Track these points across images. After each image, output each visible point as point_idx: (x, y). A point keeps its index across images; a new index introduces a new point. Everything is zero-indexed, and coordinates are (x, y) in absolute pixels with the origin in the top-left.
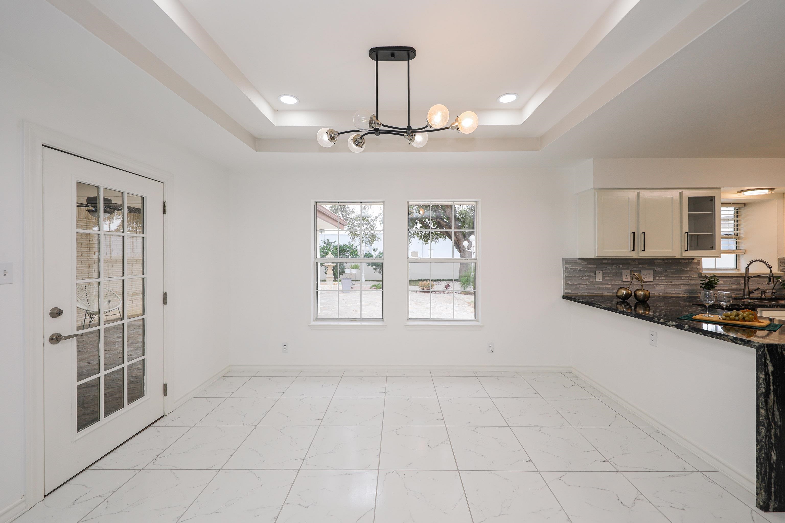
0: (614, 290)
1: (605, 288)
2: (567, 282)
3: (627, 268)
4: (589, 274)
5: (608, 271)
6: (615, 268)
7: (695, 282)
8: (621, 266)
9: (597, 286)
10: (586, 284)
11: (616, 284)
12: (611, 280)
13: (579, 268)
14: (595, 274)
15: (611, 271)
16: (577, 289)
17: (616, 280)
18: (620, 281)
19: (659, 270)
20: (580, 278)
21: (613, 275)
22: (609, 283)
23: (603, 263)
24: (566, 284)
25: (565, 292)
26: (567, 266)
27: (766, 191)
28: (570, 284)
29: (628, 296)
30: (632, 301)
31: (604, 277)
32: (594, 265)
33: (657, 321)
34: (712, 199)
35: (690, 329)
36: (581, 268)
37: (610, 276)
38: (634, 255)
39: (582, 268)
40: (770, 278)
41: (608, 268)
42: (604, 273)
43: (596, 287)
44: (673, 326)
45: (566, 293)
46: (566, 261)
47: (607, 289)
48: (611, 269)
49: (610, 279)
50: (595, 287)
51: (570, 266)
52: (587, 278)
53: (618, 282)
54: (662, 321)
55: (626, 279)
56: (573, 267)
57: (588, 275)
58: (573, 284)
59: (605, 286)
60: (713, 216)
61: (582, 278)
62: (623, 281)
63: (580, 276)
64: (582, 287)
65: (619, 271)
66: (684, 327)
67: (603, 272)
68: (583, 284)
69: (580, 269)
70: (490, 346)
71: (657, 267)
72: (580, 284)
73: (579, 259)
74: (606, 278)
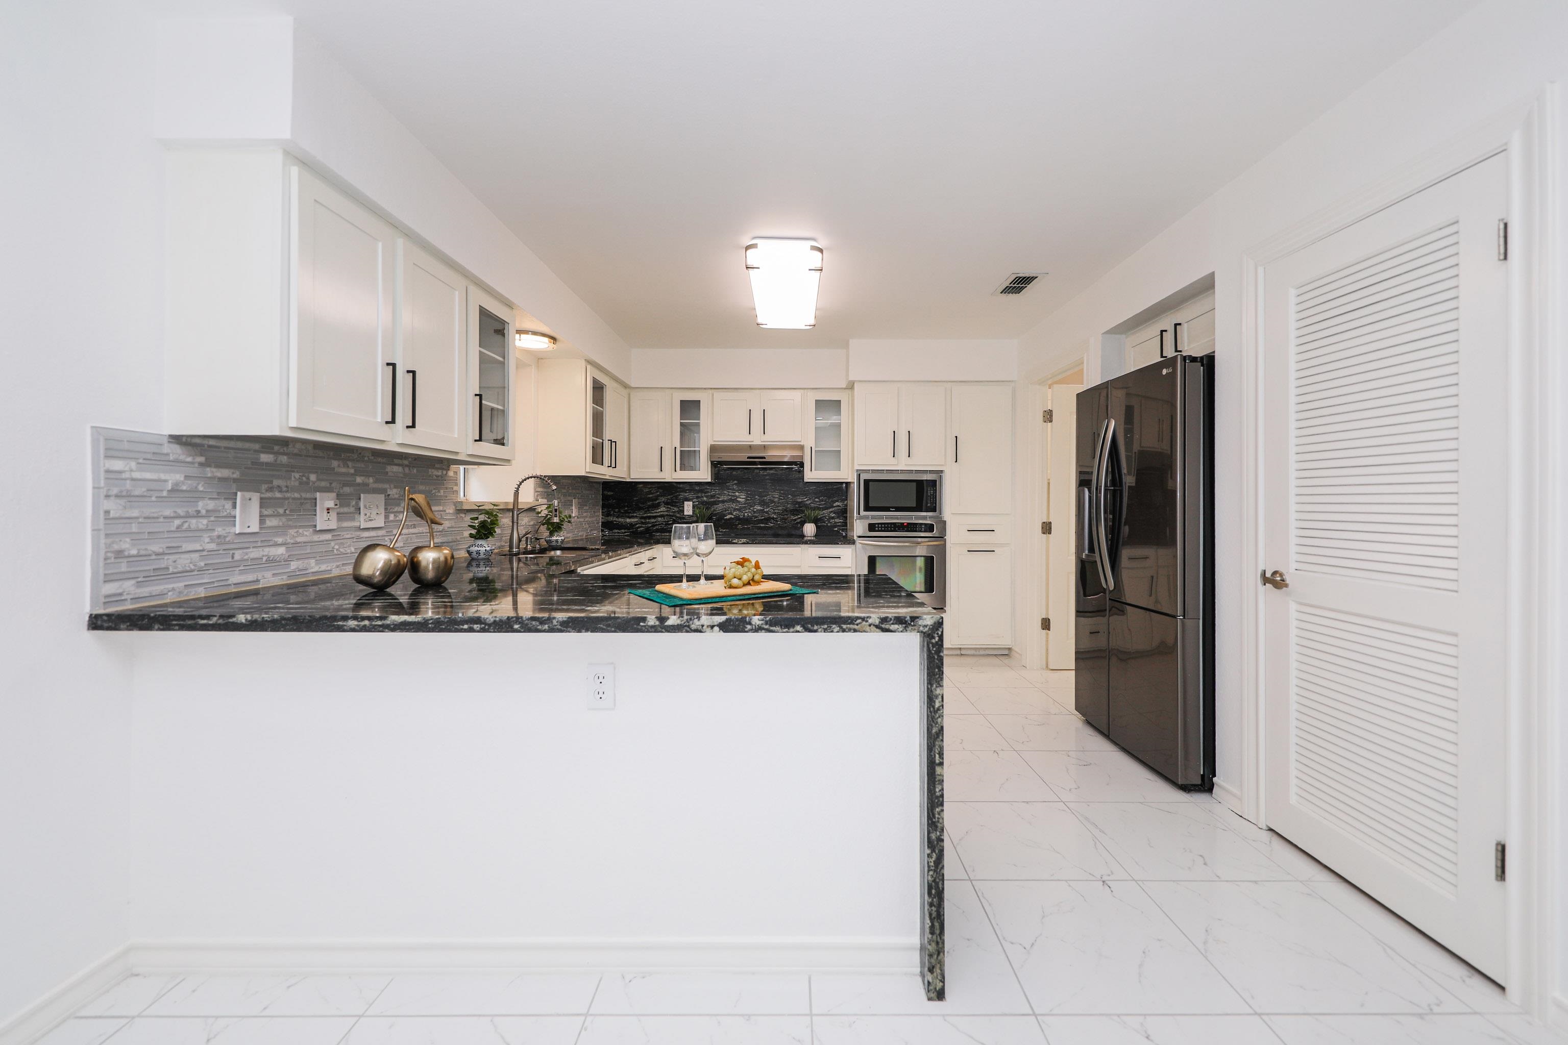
0: (292, 563)
1: (265, 559)
2: (116, 547)
3: (328, 485)
4: (211, 505)
5: (278, 495)
6: (297, 484)
8: (313, 477)
9: (240, 551)
10: (201, 548)
11: (299, 539)
12: (281, 530)
13: (174, 477)
14: (234, 506)
15: (288, 495)
16: (162, 574)
17: (301, 527)
18: (311, 530)
19: (394, 492)
20: (177, 522)
21: (291, 511)
22: (280, 540)
23: (262, 464)
24: (109, 555)
25: (107, 596)
26: (117, 465)
28: (129, 556)
29: (392, 574)
30: (405, 588)
31: (262, 519)
32: (232, 470)
33: (657, 623)
34: (501, 329)
35: (766, 624)
36: (182, 479)
37: (281, 511)
38: (391, 440)
39: (187, 477)
41: (276, 482)
42: (263, 503)
43: (237, 557)
44: (712, 627)
45: (110, 599)
46: (110, 444)
47: (272, 561)
48: (284, 489)
49: (281, 524)
50: (233, 557)
51: (131, 471)
52: (205, 521)
53: (305, 533)
54: (673, 620)
55: (327, 520)
56: (148, 475)
57: (207, 511)
58: (142, 552)
59: (267, 550)
60: (504, 368)
61: (182, 524)
62: (318, 529)
63: (178, 517)
64: (184, 561)
65: (308, 495)
66: (750, 623)
67: (261, 499)
68: (187, 547)
69: (177, 484)
71: (392, 486)
72: (174, 550)
73: (177, 439)
74: (271, 522)
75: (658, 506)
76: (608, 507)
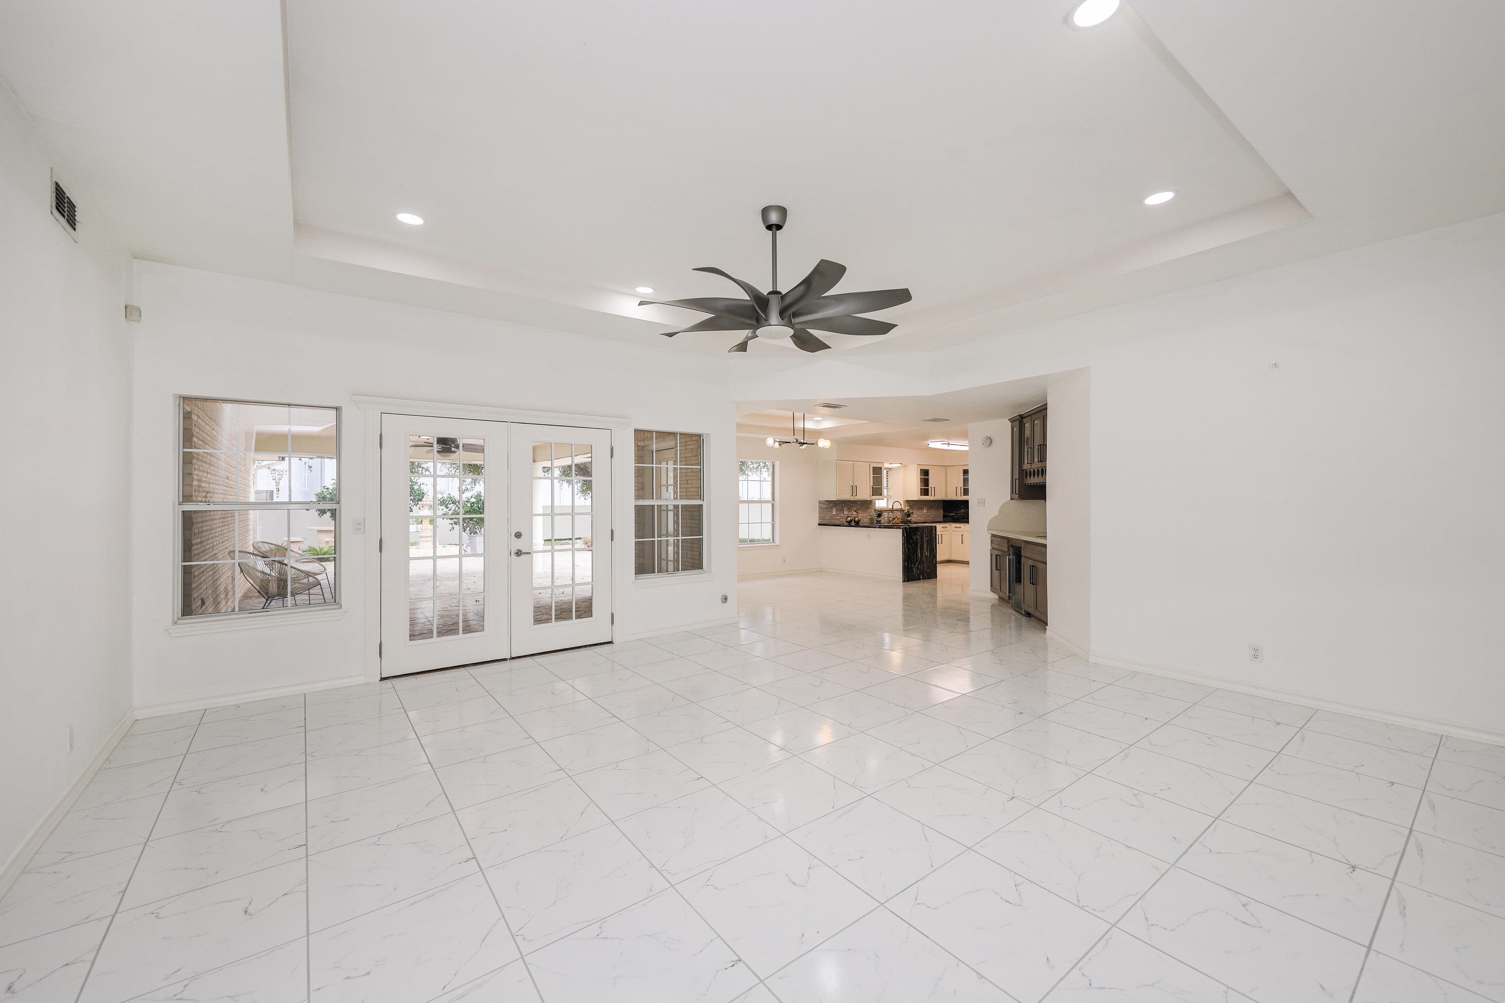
1: (839, 516)
4: (829, 509)
5: (839, 508)
7: (874, 515)
13: (825, 506)
14: (832, 509)
15: (841, 508)
16: (825, 519)
17: (842, 512)
19: (859, 507)
23: (837, 503)
24: (819, 515)
26: (820, 505)
27: (900, 465)
28: (821, 516)
29: (851, 521)
30: (853, 523)
32: (832, 505)
34: (881, 468)
37: (840, 510)
38: (852, 499)
39: (827, 506)
40: (901, 510)
41: (839, 506)
42: (837, 509)
43: (832, 516)
45: (820, 522)
46: (820, 502)
47: (838, 519)
55: (846, 513)
56: (823, 506)
60: (881, 477)
63: (826, 511)
64: (827, 518)
65: (844, 507)
70: (784, 558)
72: (826, 516)
73: (826, 501)
74: (838, 513)
75: (961, 509)
76: (945, 510)
